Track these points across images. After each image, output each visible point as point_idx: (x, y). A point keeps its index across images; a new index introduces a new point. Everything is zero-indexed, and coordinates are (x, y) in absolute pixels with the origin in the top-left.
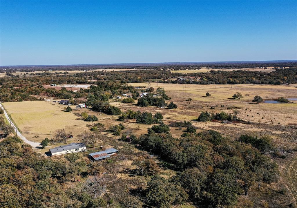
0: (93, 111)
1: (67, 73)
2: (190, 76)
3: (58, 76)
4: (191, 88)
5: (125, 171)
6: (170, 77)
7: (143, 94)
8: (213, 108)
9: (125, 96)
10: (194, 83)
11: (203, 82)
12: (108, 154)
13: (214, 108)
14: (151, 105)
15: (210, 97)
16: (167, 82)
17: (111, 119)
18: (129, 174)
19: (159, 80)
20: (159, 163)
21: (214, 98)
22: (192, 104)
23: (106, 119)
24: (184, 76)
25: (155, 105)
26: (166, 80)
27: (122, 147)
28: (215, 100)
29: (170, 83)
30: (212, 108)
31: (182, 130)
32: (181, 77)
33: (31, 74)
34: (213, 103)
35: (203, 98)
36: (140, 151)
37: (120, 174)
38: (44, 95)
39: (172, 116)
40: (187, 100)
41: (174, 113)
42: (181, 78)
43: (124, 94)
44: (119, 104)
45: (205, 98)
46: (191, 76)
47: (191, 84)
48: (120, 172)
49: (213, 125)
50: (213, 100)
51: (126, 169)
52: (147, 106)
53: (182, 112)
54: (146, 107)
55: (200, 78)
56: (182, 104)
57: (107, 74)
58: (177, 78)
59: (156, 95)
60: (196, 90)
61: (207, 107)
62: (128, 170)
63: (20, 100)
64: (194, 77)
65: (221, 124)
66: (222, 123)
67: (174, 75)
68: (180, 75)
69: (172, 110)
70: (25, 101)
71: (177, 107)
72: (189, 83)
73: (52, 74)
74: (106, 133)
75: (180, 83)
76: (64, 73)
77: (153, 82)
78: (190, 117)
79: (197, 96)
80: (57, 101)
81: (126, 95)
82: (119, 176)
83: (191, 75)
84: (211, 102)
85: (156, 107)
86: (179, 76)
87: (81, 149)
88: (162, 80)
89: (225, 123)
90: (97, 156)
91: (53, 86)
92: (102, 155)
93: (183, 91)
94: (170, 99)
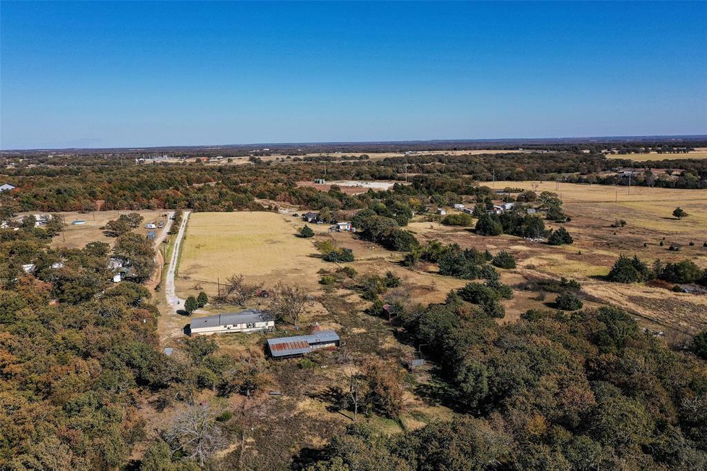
0: (361, 239)
1: (367, 157)
2: (654, 168)
3: (343, 164)
4: (645, 197)
5: (328, 395)
6: (599, 169)
7: (504, 207)
8: (675, 248)
9: (459, 210)
10: (658, 184)
11: (685, 182)
12: (310, 344)
13: (677, 250)
14: (509, 234)
15: (684, 219)
16: (587, 182)
17: (386, 260)
18: (328, 404)
19: (567, 175)
20: (427, 383)
21: (695, 223)
22: (623, 234)
23: (374, 259)
24: (636, 166)
25: (519, 234)
26: (585, 177)
27: (363, 330)
28: (698, 228)
29: (594, 183)
30: (671, 249)
31: (545, 301)
32: (629, 169)
33: (294, 160)
34: (685, 236)
35: (664, 222)
36: (398, 345)
37: (308, 401)
38: (284, 201)
39: (545, 262)
40: (612, 226)
41: (555, 257)
42: (627, 172)
43: (457, 206)
44: (432, 227)
45: (669, 222)
46: (657, 168)
47: (650, 188)
48: (313, 397)
49: (644, 295)
50: (688, 229)
51: (332, 390)
52: (496, 235)
53: (580, 253)
54: (495, 237)
55: (679, 173)
56: (595, 234)
57: (451, 160)
58: (616, 171)
59: (536, 209)
60: (654, 201)
61: (661, 244)
62: (336, 391)
63: (229, 210)
64: (662, 171)
65: (671, 294)
66: (676, 290)
67: (609, 166)
68: (626, 164)
69: (555, 246)
70: (239, 210)
71: (572, 242)
72: (644, 184)
73: (335, 159)
74: (349, 292)
75: (621, 184)
76: (361, 158)
77: (552, 179)
78: (593, 268)
79: (649, 216)
80: (300, 214)
81: (461, 206)
82: (305, 404)
83: (658, 165)
84: (682, 233)
85: (518, 237)
86: (625, 167)
87: (260, 325)
88: (575, 175)
89: (684, 292)
90: (281, 346)
91: (319, 182)
92: (295, 345)
93: (615, 204)
94: (569, 220)
